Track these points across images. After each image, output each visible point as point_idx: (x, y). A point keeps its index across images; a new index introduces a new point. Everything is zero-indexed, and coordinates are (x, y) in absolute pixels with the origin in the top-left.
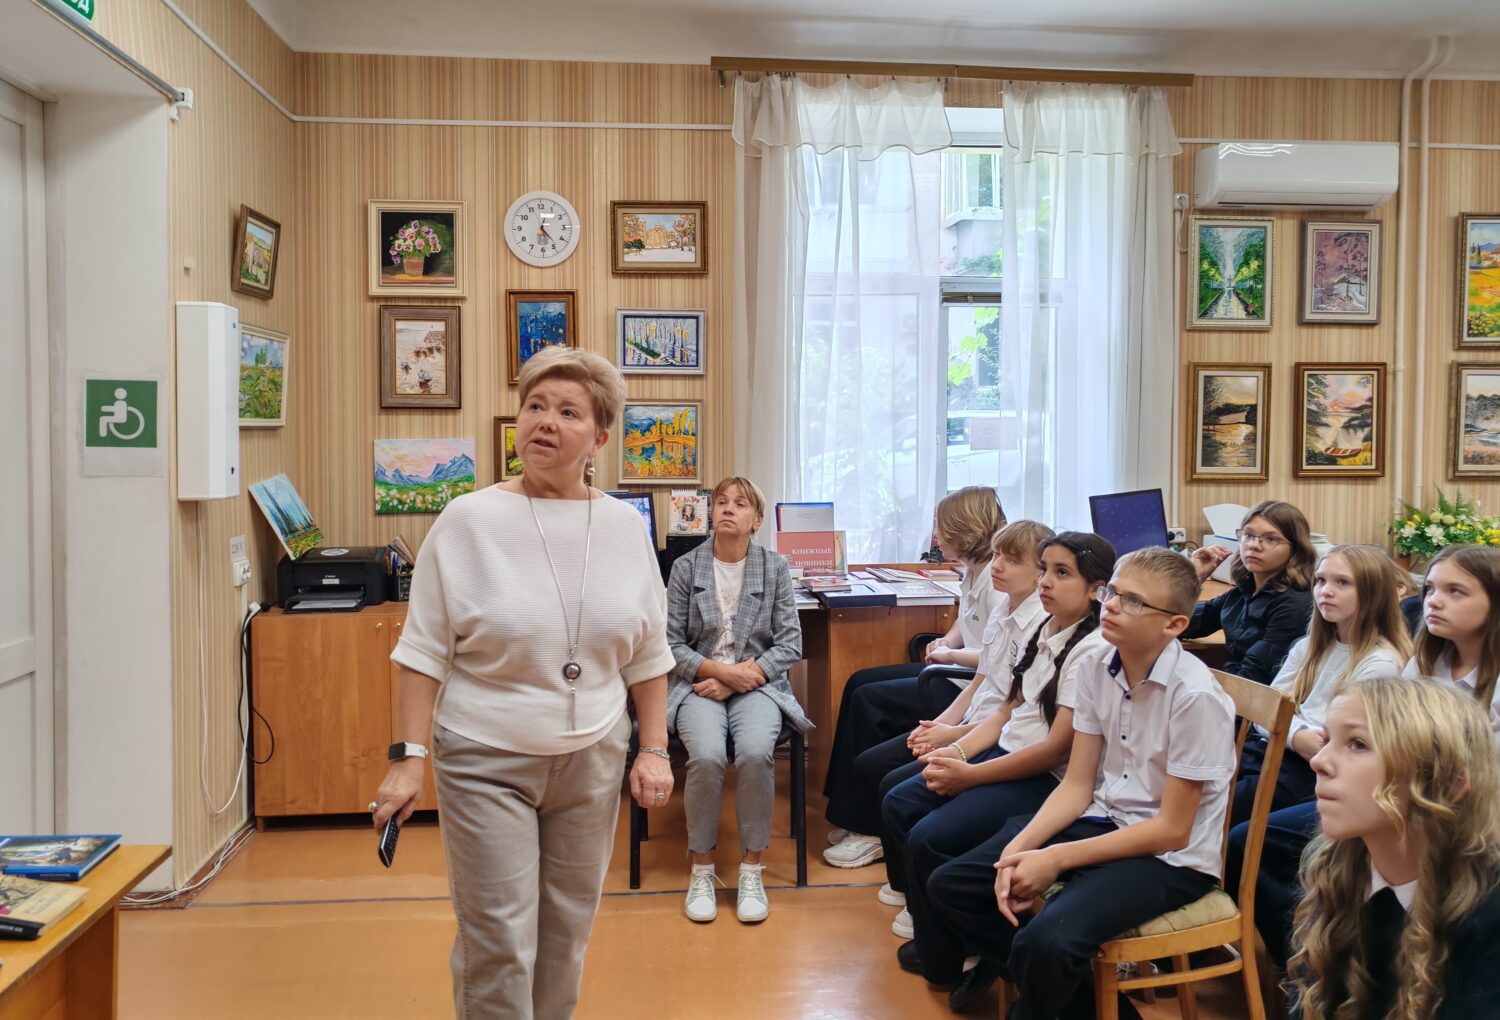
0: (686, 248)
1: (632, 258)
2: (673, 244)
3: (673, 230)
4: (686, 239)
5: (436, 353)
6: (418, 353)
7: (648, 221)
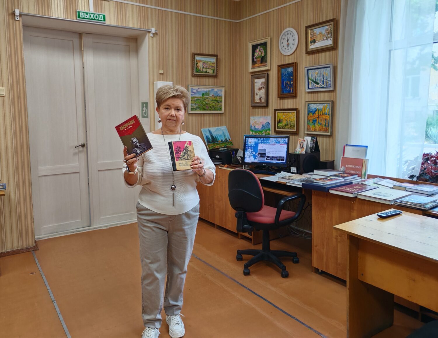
0: (329, 39)
1: (312, 47)
2: (325, 38)
3: (325, 33)
4: (329, 35)
5: (263, 89)
6: (259, 89)
7: (317, 31)
